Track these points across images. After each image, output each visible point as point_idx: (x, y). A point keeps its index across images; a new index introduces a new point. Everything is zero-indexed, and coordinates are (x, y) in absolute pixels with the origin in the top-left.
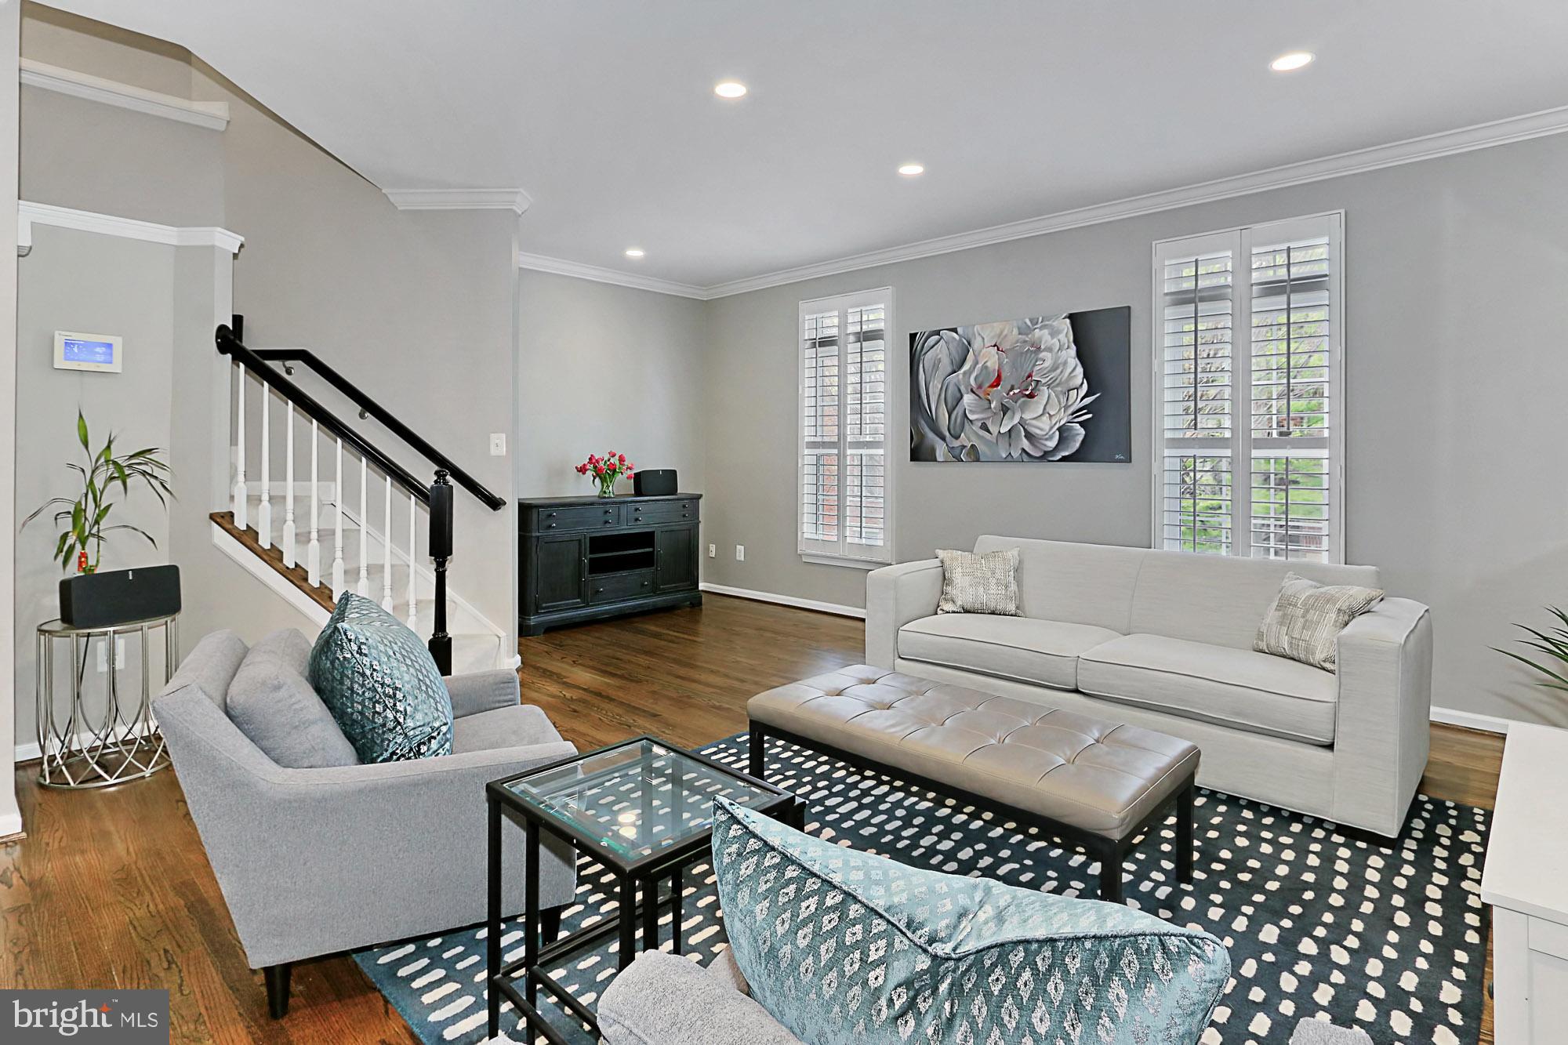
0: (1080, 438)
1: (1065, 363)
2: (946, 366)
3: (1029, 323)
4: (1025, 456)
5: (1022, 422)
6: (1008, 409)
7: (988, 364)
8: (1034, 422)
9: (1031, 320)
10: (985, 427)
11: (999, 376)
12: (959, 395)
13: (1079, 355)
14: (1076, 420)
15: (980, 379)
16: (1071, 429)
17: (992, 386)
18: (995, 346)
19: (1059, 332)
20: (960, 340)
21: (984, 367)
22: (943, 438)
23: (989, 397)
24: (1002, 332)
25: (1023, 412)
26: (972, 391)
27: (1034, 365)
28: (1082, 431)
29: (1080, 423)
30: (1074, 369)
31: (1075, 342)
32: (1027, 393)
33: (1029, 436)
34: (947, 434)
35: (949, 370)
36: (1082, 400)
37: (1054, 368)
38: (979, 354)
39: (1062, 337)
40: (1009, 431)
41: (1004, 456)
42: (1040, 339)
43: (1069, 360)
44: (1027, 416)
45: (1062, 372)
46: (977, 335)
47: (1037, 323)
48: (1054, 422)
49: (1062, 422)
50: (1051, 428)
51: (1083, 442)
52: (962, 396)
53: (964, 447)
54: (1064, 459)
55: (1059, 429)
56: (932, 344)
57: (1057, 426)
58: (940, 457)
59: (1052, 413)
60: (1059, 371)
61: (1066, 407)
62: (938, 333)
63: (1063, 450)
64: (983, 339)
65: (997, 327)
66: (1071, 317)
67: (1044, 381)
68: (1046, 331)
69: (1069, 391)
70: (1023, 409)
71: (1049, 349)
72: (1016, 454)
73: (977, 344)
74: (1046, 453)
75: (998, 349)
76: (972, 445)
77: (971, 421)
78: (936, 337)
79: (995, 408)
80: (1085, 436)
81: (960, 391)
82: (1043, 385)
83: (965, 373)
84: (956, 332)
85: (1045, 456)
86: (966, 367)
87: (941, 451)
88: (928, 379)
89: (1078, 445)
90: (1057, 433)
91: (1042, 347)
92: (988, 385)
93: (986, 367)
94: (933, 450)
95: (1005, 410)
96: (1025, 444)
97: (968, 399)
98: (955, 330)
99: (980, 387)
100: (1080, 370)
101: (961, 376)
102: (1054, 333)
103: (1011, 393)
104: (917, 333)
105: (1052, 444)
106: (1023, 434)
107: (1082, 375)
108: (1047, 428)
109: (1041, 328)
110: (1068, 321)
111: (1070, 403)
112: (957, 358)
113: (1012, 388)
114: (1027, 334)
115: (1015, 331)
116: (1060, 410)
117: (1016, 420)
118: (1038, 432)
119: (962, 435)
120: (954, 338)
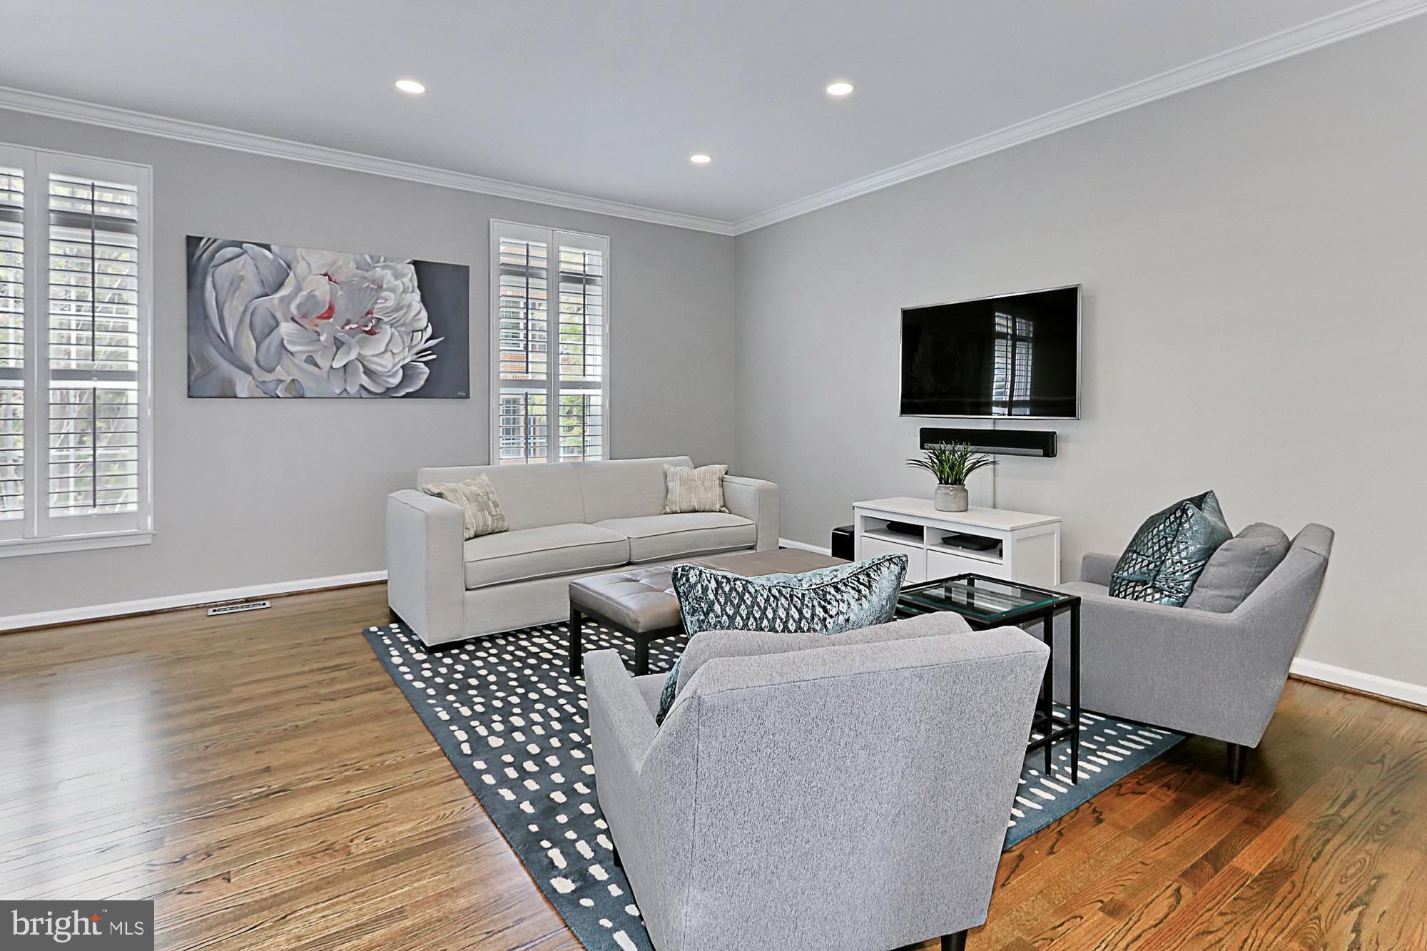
0: (425, 377)
1: (409, 306)
2: (252, 285)
3: (369, 260)
4: (364, 394)
5: (360, 359)
6: (343, 343)
7: (317, 293)
8: (375, 359)
9: (372, 257)
10: (311, 361)
11: (331, 309)
12: (273, 323)
13: (423, 300)
14: (420, 360)
15: (304, 309)
16: (415, 367)
17: (322, 317)
18: (325, 275)
19: (404, 275)
20: (275, 260)
21: (311, 296)
22: (248, 371)
23: (318, 329)
24: (334, 263)
25: (361, 347)
26: (293, 319)
27: (375, 303)
28: (427, 370)
29: (425, 363)
30: (419, 312)
31: (419, 287)
32: (367, 329)
33: (368, 372)
34: (255, 366)
35: (258, 290)
36: (426, 341)
37: (398, 308)
38: (304, 279)
39: (406, 280)
40: (345, 366)
41: (338, 391)
42: (382, 278)
43: (414, 303)
44: (367, 352)
45: (405, 314)
46: (300, 259)
47: (378, 262)
48: (397, 360)
49: (406, 361)
50: (395, 366)
51: (427, 380)
52: (278, 324)
53: (281, 381)
54: (408, 396)
55: (403, 367)
56: (229, 256)
57: (401, 364)
58: (241, 391)
59: (394, 351)
60: (402, 312)
61: (410, 348)
62: (239, 244)
63: (407, 387)
64: (309, 265)
65: (329, 256)
66: (415, 263)
67: (386, 320)
68: (388, 272)
69: (413, 332)
70: (362, 344)
71: (393, 290)
72: (353, 390)
73: (301, 268)
74: (388, 389)
75: (330, 279)
76: (293, 380)
77: (292, 353)
78: (237, 250)
79: (325, 341)
80: (430, 374)
81: (274, 317)
82: (386, 323)
83: (282, 299)
84: (270, 250)
85: (388, 393)
86: (284, 292)
87: (243, 385)
88: (221, 298)
89: (422, 383)
90: (401, 371)
91: (384, 286)
92: (315, 315)
93: (314, 296)
94: (231, 383)
95: (339, 344)
96: (365, 381)
97: (286, 328)
98: (268, 247)
99: (304, 316)
100: (424, 314)
101: (276, 302)
102: (397, 276)
103: (347, 327)
104: (201, 239)
105: (395, 381)
106: (361, 369)
107: (426, 320)
108: (390, 366)
109: (383, 268)
110: (412, 267)
111: (414, 343)
112: (270, 278)
113: (347, 324)
114: (367, 271)
115: (352, 265)
116: (404, 348)
117: (353, 356)
118: (379, 368)
119: (279, 367)
120: (266, 257)
